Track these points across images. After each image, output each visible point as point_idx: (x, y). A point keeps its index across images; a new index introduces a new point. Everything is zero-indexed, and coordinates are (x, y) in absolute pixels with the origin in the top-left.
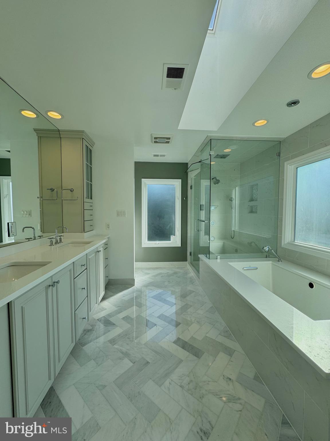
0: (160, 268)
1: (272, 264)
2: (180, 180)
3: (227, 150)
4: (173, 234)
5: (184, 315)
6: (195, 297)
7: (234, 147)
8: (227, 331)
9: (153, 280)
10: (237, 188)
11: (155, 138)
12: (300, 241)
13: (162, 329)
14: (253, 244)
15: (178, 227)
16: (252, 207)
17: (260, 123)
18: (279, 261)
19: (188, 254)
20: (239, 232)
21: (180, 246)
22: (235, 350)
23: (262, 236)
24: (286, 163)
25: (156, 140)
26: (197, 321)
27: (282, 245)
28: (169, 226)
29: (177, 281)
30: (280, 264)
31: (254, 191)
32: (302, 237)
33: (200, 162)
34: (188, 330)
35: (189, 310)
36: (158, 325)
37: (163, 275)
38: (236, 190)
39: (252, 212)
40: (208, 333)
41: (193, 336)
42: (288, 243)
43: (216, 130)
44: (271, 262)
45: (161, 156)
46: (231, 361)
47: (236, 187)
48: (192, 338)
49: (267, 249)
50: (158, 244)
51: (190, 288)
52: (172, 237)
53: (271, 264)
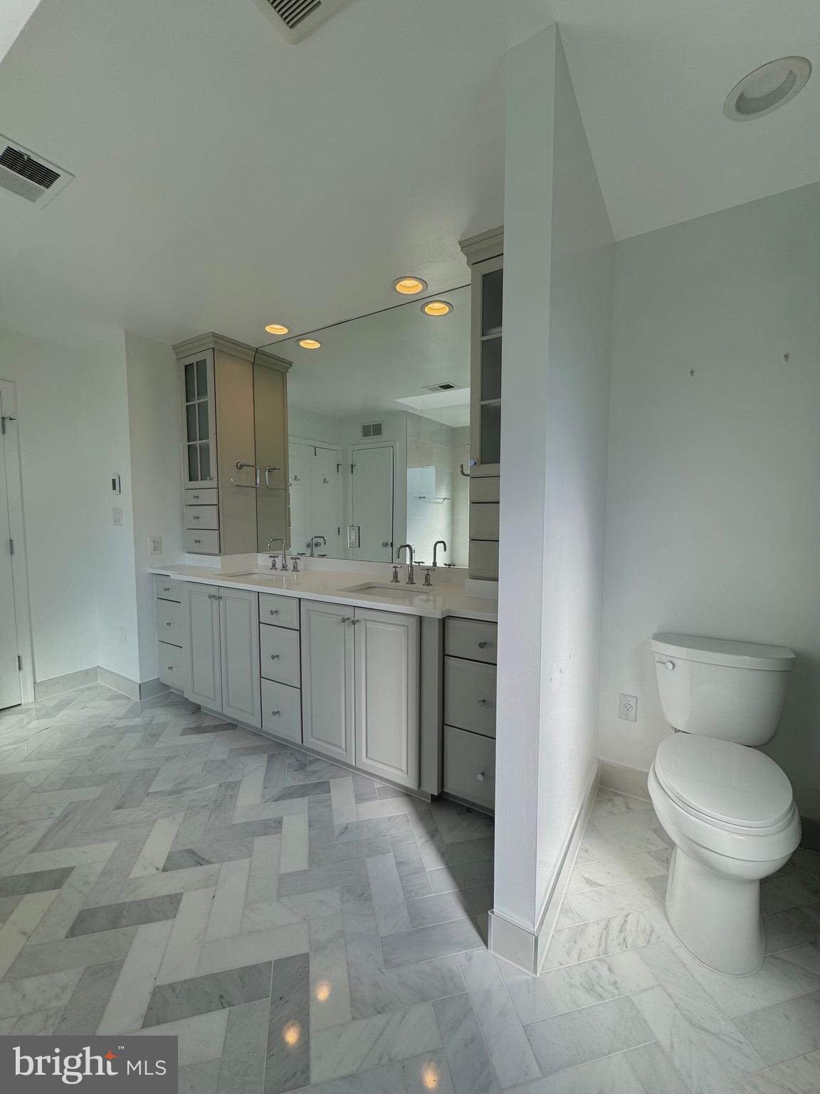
5: (63, 989)
13: (132, 876)
34: (25, 934)
36: (154, 875)
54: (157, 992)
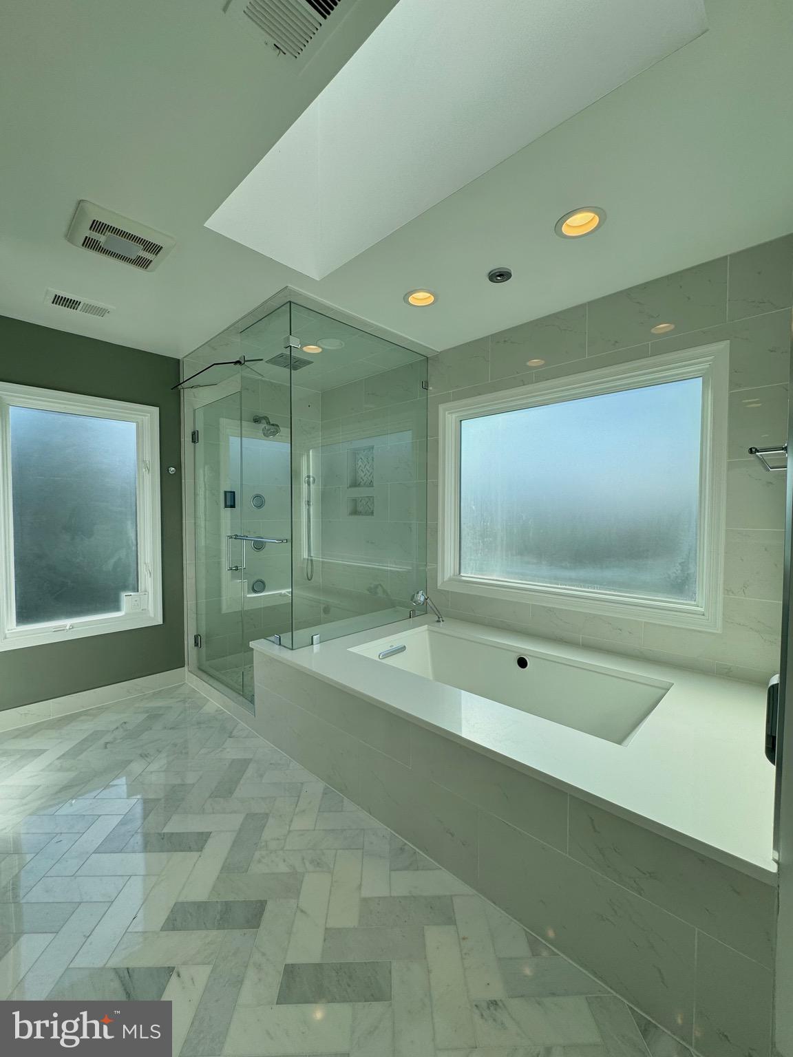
0: (85, 713)
1: (431, 631)
2: (156, 410)
3: (312, 349)
4: (131, 587)
5: (259, 861)
6: (261, 776)
7: (332, 344)
8: (402, 849)
9: (72, 775)
10: (311, 452)
11: (97, 226)
12: (471, 573)
13: (209, 969)
14: (380, 590)
15: (148, 560)
16: (355, 501)
17: (421, 298)
18: (438, 621)
19: (189, 641)
20: (323, 562)
21: (160, 621)
22: (451, 896)
23: (389, 568)
24: (441, 407)
25: (95, 236)
26: (312, 862)
27: (438, 585)
28: (112, 562)
29: (175, 745)
30: (444, 627)
31: (360, 463)
32: (476, 563)
33: (238, 362)
34: (302, 911)
35: (267, 834)
36: (184, 964)
37: (108, 738)
38: (308, 456)
39: (355, 512)
40: (360, 886)
41: (331, 924)
42: (450, 580)
43: (318, 279)
44: (426, 627)
45: (90, 309)
46: (464, 939)
47: (309, 450)
48: (331, 934)
49: (422, 599)
50: (72, 627)
51: (232, 752)
52: (126, 599)
53: (427, 632)
54: (201, 849)
